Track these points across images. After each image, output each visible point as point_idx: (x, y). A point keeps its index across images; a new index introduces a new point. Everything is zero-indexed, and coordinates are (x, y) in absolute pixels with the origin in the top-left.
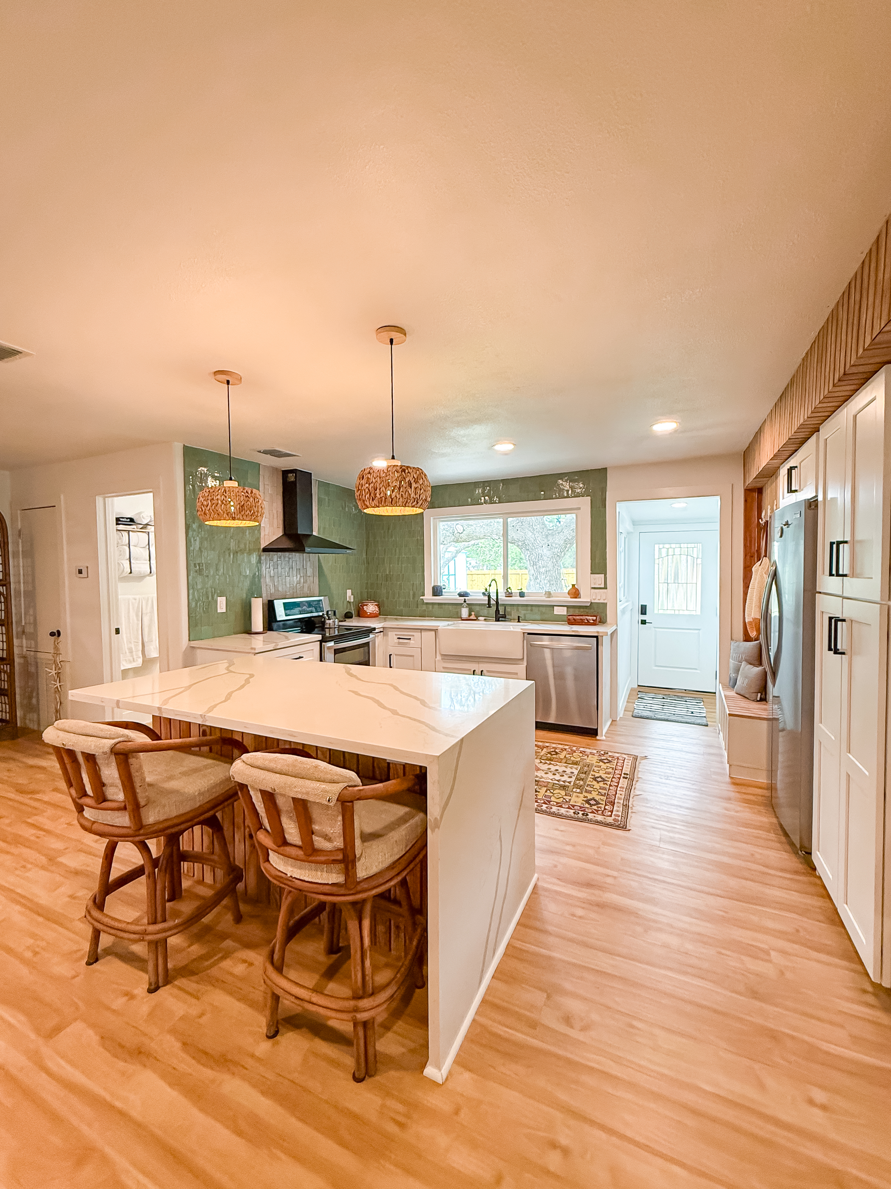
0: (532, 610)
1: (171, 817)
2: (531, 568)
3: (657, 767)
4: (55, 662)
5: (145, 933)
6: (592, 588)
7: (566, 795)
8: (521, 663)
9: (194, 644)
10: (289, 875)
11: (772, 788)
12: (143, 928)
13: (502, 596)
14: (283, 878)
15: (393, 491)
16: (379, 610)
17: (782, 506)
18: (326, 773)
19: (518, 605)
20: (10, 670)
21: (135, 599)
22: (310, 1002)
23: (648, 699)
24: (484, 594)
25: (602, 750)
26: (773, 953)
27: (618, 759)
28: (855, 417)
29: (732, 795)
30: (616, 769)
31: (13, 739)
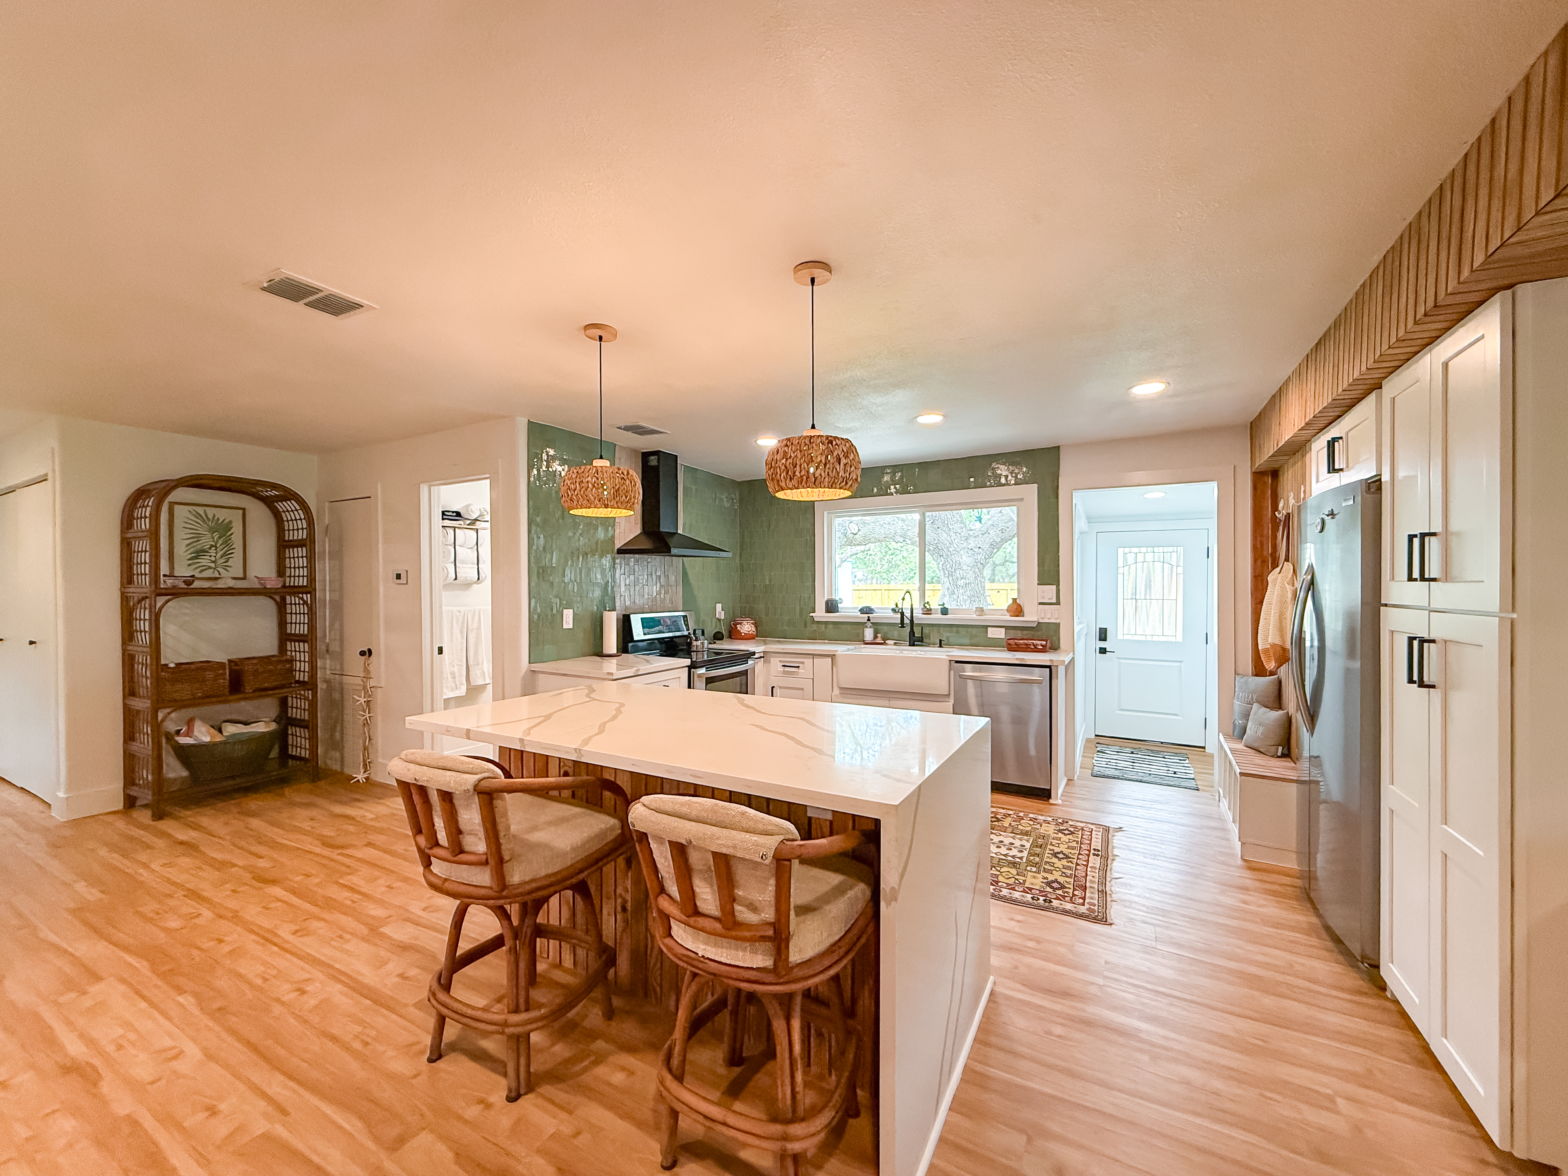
0: (958, 632)
1: (538, 876)
2: (946, 579)
3: (1137, 843)
4: (365, 688)
5: (505, 1024)
6: (1041, 604)
7: (1018, 874)
8: (947, 700)
9: (536, 667)
10: (700, 955)
11: (1309, 876)
12: (502, 1017)
13: (918, 614)
14: (692, 958)
15: (817, 468)
16: (757, 630)
17: (1315, 493)
18: (757, 821)
19: (939, 625)
20: (312, 696)
21: (459, 612)
22: (725, 1124)
23: (1111, 753)
24: (894, 610)
25: (1059, 818)
26: (1340, 1101)
27: (1083, 829)
28: (1446, 365)
29: (1249, 883)
30: (1081, 843)
31: (314, 781)
